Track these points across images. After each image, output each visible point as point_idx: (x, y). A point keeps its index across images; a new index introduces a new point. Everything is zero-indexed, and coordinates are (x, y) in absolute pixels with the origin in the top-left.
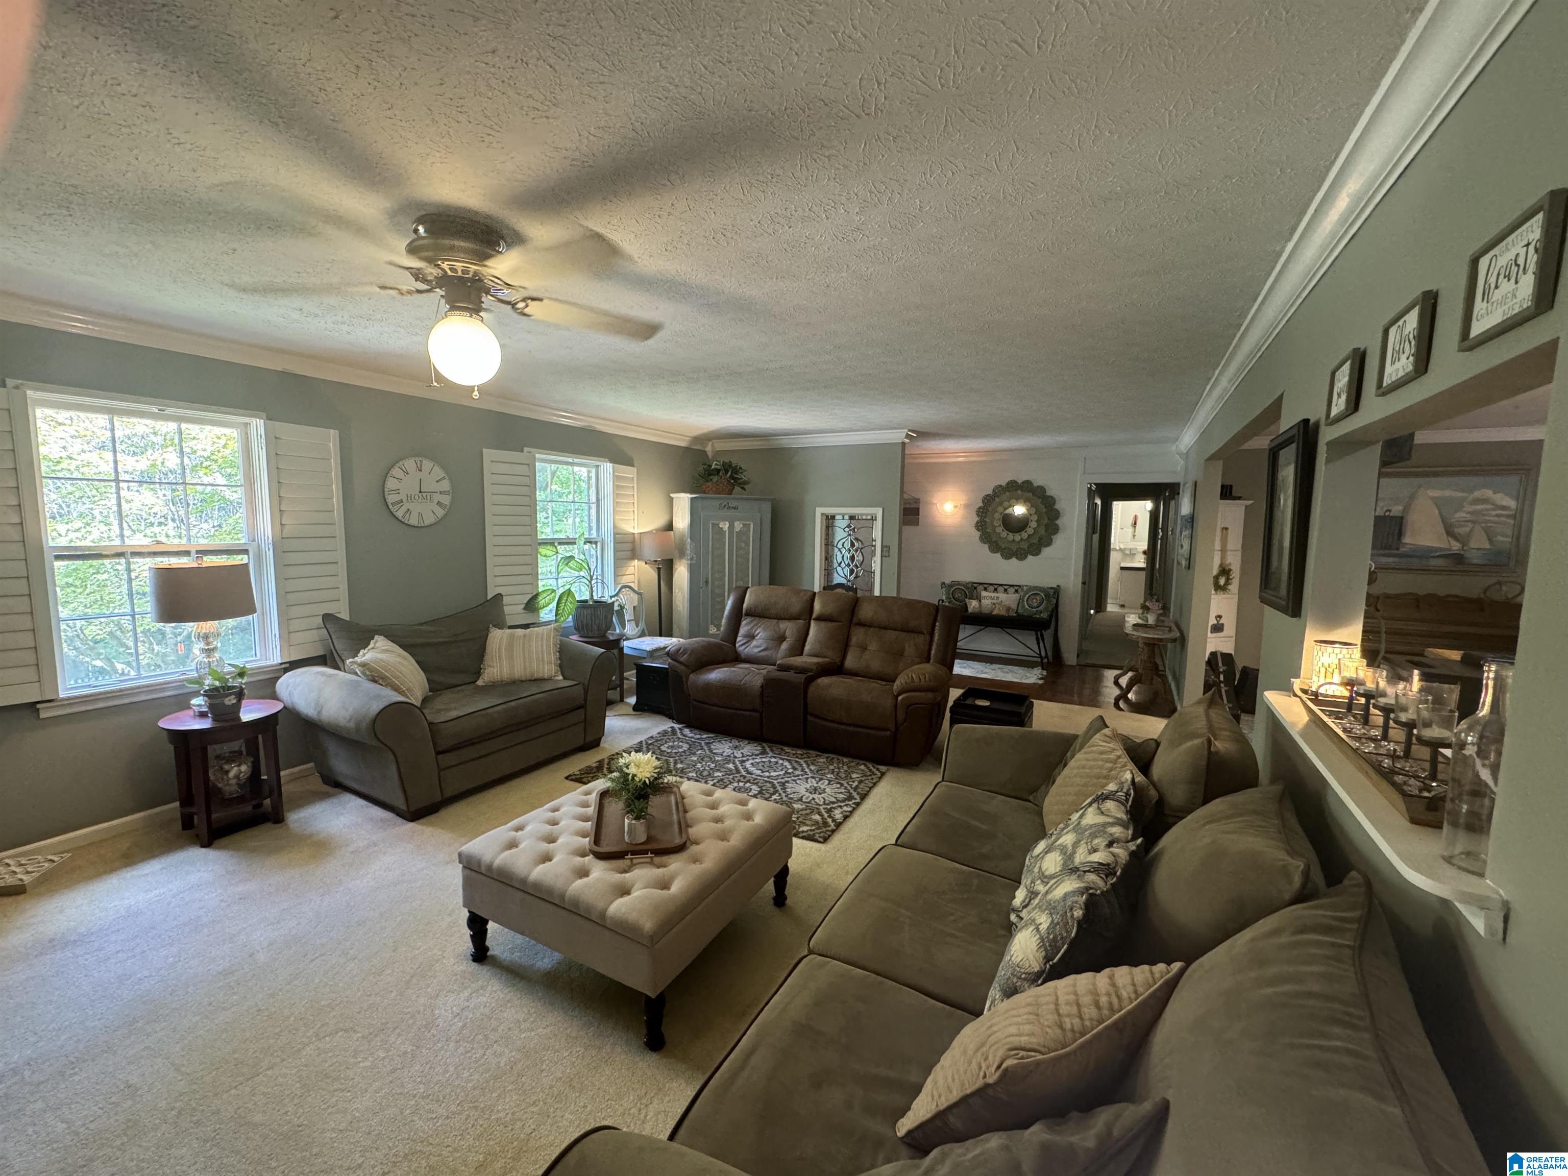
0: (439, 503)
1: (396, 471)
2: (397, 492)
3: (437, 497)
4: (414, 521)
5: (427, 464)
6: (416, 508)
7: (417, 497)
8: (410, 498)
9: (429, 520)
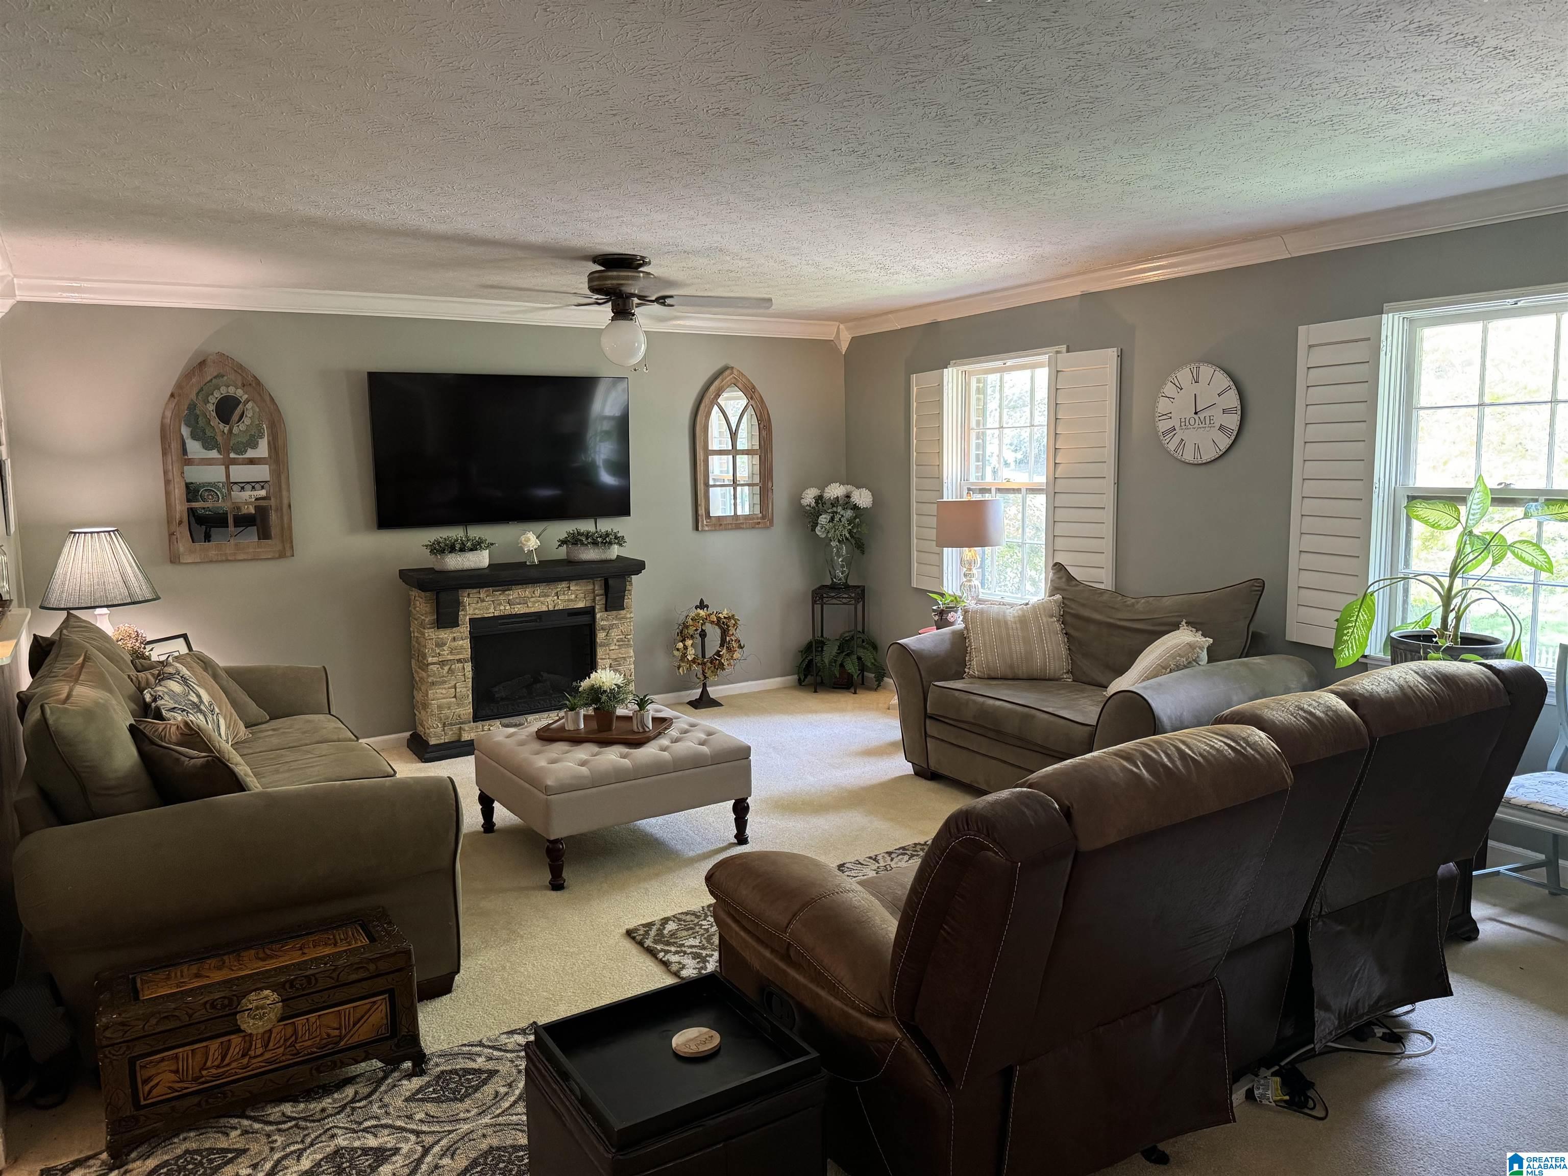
0: (1221, 428)
1: (1169, 389)
2: (1168, 416)
3: (1220, 419)
4: (1188, 456)
5: (1206, 370)
6: (1191, 437)
7: (1192, 422)
8: (1185, 424)
9: (1209, 454)
